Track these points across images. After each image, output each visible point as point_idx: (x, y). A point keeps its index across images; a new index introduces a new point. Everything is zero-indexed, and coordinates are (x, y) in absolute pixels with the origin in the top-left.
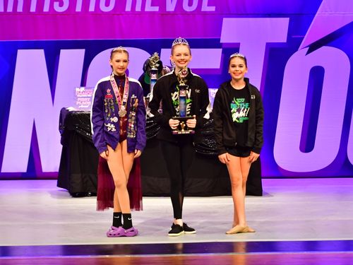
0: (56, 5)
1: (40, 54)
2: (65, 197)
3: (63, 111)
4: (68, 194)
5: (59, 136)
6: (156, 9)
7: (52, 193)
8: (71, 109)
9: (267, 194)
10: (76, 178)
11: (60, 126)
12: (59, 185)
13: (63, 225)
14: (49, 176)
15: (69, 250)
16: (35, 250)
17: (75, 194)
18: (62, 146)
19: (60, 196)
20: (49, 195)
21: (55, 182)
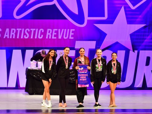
0: (25, 36)
1: (19, 51)
2: (27, 95)
3: (27, 69)
4: (28, 94)
5: (25, 76)
6: (55, 38)
7: (23, 94)
8: (29, 68)
9: (89, 95)
10: (31, 89)
11: (26, 73)
12: (25, 91)
13: (26, 103)
14: (22, 88)
15: (28, 111)
16: (18, 111)
17: (30, 94)
18: (26, 79)
19: (26, 94)
20: (22, 94)
21: (24, 90)
